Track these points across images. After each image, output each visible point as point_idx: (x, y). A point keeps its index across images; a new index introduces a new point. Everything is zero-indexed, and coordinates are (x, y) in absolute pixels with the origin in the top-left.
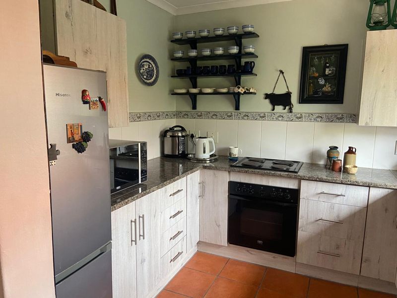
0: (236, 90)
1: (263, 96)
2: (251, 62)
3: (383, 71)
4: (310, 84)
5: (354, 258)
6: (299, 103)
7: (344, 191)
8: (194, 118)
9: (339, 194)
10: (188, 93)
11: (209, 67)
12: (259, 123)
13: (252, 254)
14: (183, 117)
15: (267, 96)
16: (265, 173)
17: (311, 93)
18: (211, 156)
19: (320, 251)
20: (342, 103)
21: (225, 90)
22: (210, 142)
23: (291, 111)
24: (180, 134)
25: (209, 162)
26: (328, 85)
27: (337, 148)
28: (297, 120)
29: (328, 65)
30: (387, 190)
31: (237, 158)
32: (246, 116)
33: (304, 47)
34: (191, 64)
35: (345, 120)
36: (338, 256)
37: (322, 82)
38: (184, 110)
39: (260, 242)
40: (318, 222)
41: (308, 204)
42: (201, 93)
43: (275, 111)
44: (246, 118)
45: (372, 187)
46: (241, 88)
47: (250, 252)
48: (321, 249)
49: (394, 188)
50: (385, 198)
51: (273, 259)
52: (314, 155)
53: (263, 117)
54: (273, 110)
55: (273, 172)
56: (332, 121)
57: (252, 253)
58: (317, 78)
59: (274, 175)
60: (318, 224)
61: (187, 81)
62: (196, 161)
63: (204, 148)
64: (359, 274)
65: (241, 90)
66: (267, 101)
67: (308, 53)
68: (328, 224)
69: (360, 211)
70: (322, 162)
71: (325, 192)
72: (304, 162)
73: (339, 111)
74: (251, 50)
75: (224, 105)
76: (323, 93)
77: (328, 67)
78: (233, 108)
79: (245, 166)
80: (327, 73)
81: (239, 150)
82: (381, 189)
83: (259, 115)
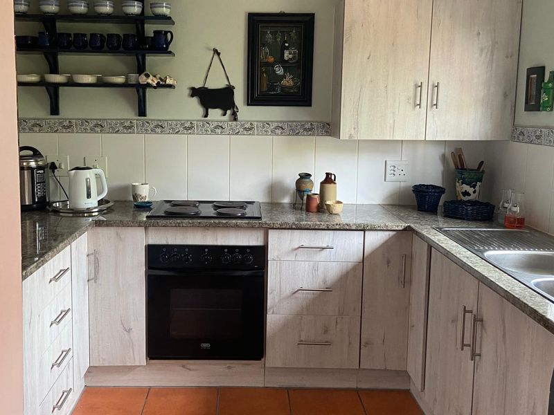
0: (143, 80)
1: (187, 92)
2: (166, 32)
3: (368, 58)
4: (262, 73)
5: (350, 343)
6: (248, 105)
7: (331, 240)
8: (56, 132)
9: (325, 246)
10: (42, 83)
11: (85, 35)
12: (183, 139)
13: (190, 370)
14: (31, 130)
15: (195, 92)
16: (211, 224)
17: (265, 89)
18: (100, 202)
19: (302, 341)
20: (310, 105)
21: (120, 80)
22: (98, 177)
23: (234, 117)
24: (33, 164)
25: (97, 214)
26: (289, 77)
27: (310, 175)
28: (245, 132)
29: (287, 45)
30: (387, 233)
31: (148, 202)
32: (160, 127)
33: (249, 14)
34: (46, 26)
35: (316, 132)
36: (328, 343)
37: (280, 71)
38: (32, 116)
39: (205, 345)
40: (297, 295)
41: (280, 267)
42: (71, 83)
43: (209, 118)
44: (159, 130)
45: (369, 230)
46: (151, 76)
47: (188, 366)
48: (303, 338)
49: (397, 228)
50: (386, 246)
51: (227, 371)
52: (274, 189)
53: (189, 128)
54: (206, 116)
55: (224, 221)
56: (297, 134)
57: (191, 367)
58: (272, 65)
59: (226, 227)
60: (296, 298)
61: (38, 58)
62: (71, 215)
63: (88, 189)
64: (358, 368)
65: (152, 80)
66: (195, 100)
67: (256, 23)
68: (310, 295)
69: (354, 268)
70: (286, 200)
71: (305, 245)
72: (261, 201)
73: (305, 119)
74: (165, 11)
75: (117, 108)
76: (283, 88)
77: (287, 48)
78: (134, 114)
79: (170, 215)
80: (286, 58)
81: (151, 188)
82: (380, 233)
83: (182, 124)
